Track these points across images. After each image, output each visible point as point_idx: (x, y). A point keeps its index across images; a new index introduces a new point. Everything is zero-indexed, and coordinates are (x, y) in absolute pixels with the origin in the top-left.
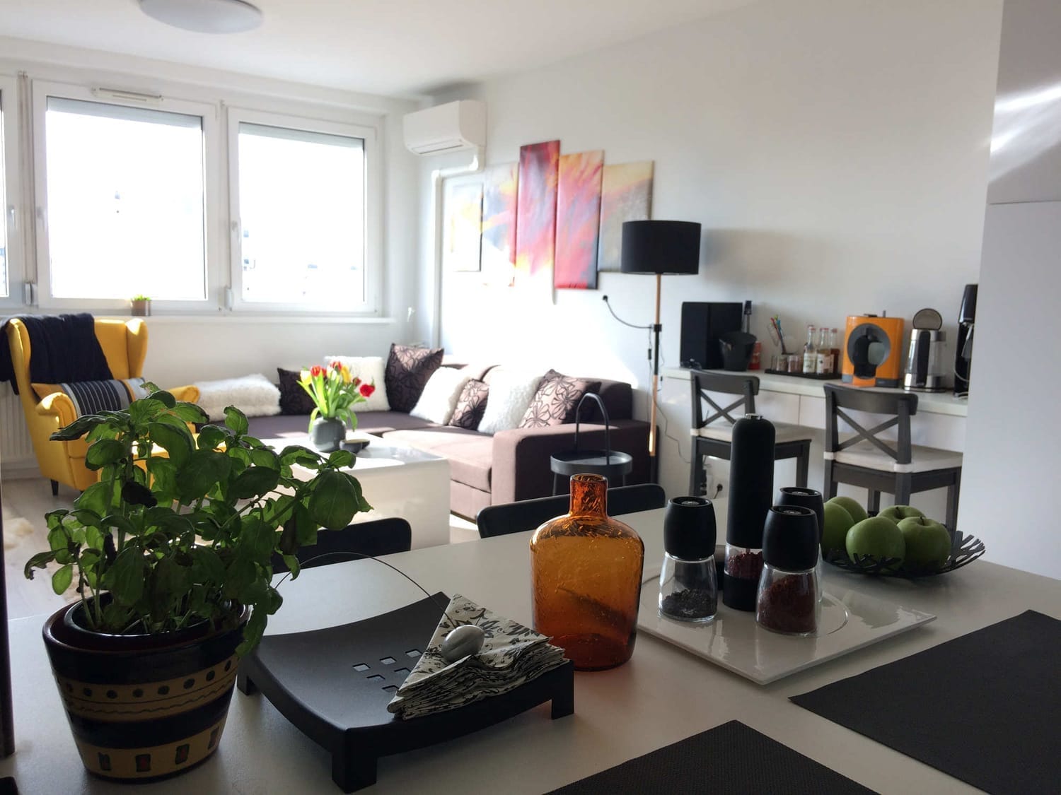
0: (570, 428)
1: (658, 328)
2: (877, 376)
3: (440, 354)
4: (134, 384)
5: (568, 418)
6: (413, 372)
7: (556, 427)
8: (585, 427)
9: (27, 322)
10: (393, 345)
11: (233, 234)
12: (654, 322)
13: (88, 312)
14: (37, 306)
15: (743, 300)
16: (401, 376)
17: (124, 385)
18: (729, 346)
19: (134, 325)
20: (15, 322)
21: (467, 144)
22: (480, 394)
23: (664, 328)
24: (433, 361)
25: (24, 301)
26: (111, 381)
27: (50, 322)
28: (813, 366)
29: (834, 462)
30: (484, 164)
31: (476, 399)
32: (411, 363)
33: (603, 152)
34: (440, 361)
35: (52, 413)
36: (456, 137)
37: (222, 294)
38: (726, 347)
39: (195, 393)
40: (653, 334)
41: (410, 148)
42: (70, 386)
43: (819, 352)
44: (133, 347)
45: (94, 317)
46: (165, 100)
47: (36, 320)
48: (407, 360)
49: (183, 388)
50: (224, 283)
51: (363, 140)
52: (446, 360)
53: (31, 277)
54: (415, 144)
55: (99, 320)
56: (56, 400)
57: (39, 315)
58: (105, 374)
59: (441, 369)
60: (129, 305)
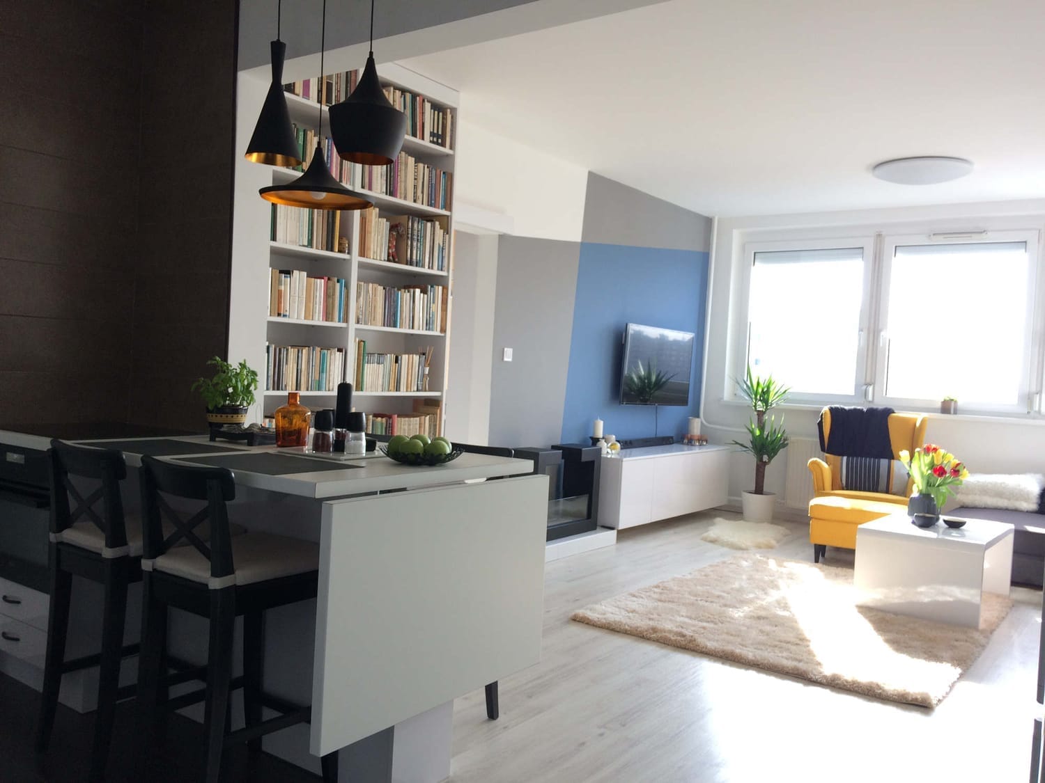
13: (891, 407)
14: (871, 402)
17: (889, 463)
19: (920, 418)
20: (826, 411)
25: (862, 398)
26: (882, 460)
37: (1031, 399)
42: (847, 459)
45: (894, 410)
46: (989, 234)
50: (1033, 388)
53: (869, 381)
60: (939, 405)
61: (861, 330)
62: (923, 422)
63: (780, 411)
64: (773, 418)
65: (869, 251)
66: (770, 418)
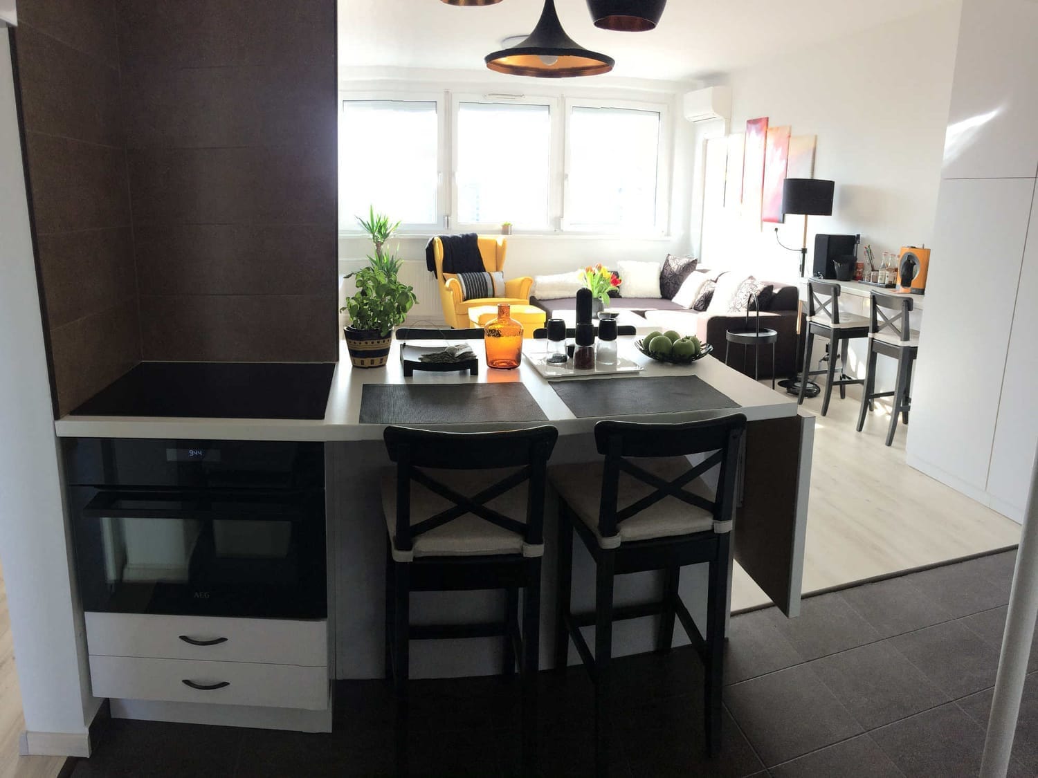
0: (753, 314)
1: (804, 251)
2: (912, 286)
3: (695, 262)
4: (497, 276)
5: (751, 307)
6: (677, 273)
7: (743, 313)
8: (762, 314)
9: (443, 239)
10: (669, 255)
11: (565, 183)
12: (801, 247)
13: (475, 232)
14: (451, 229)
15: (855, 234)
16: (670, 276)
17: (490, 275)
18: (839, 264)
19: (500, 239)
20: (437, 239)
21: (719, 117)
22: (711, 289)
23: (808, 250)
24: (690, 266)
25: (444, 226)
26: (484, 273)
27: (454, 238)
28: (883, 279)
29: (873, 339)
30: (729, 132)
31: (707, 292)
32: (676, 267)
33: (790, 128)
34: (695, 268)
35: (449, 289)
36: (710, 113)
37: (557, 221)
38: (837, 266)
39: (530, 282)
40: (801, 255)
41: (687, 117)
42: (462, 275)
43: (888, 270)
44: (499, 253)
45: (478, 235)
46: (526, 97)
47: (448, 237)
48: (675, 266)
49: (522, 278)
50: (559, 214)
51: (659, 113)
52: (698, 267)
53: (448, 213)
54: (691, 115)
55: (480, 237)
56: (451, 282)
57: (449, 235)
58: (481, 269)
59: (694, 272)
60: (501, 228)
61: (439, 172)
62: (504, 243)
63: (396, 240)
64: (388, 247)
65: (441, 104)
66: (386, 248)
